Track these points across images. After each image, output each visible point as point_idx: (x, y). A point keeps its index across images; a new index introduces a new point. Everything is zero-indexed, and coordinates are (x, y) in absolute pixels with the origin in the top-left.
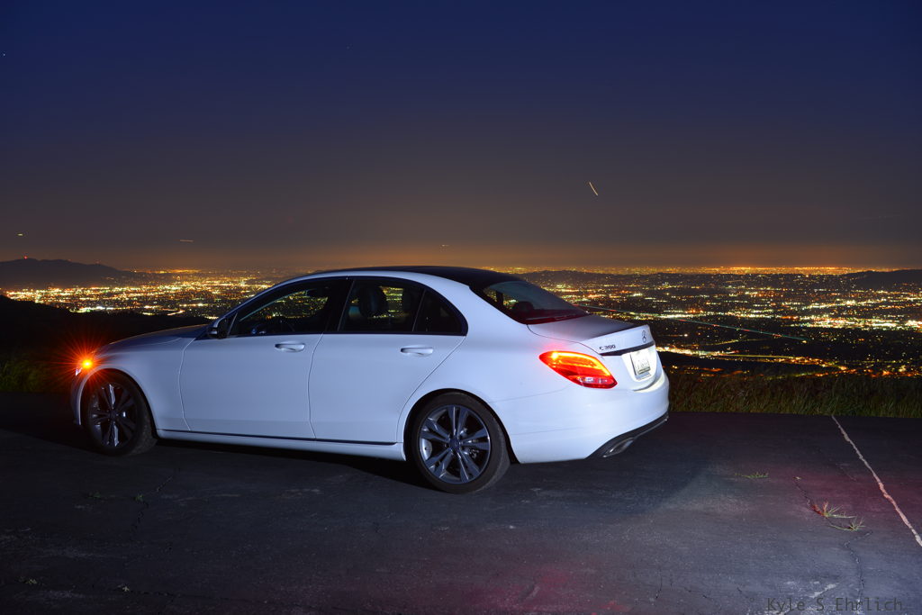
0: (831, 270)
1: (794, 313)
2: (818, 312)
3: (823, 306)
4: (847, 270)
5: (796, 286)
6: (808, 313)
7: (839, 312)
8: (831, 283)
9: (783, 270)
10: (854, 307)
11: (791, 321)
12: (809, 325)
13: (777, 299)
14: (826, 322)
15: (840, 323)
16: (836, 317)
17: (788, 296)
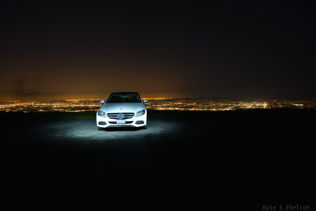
0: (161, 99)
1: (154, 107)
2: (159, 107)
3: (160, 106)
4: (164, 99)
5: (155, 102)
6: (157, 107)
7: (163, 107)
8: (161, 101)
9: (152, 99)
10: (165, 106)
11: (154, 109)
12: (157, 109)
13: (151, 105)
14: (161, 109)
15: (163, 109)
16: (162, 108)
17: (153, 104)
